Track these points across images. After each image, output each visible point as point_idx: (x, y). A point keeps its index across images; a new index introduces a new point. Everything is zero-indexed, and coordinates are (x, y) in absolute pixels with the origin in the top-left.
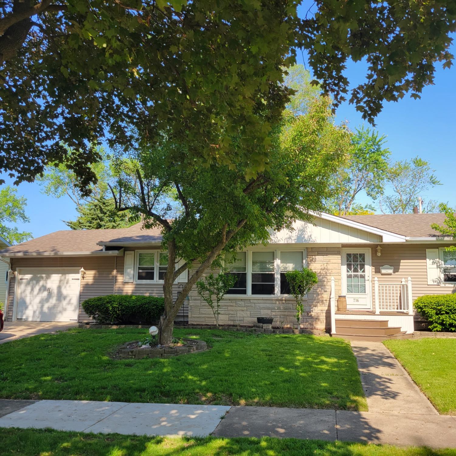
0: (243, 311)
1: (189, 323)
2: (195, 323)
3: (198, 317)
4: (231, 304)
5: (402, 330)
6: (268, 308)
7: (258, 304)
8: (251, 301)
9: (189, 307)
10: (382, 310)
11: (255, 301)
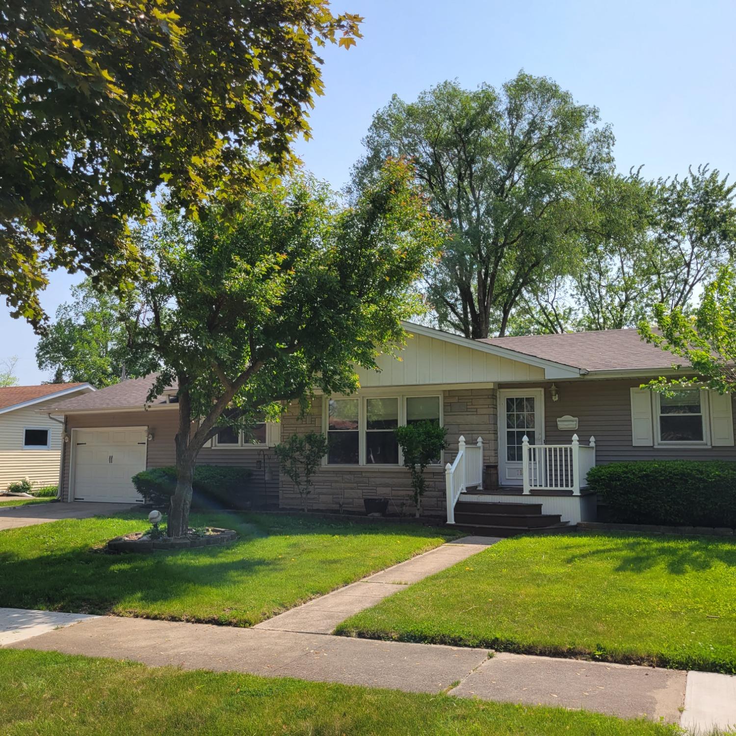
0: (352, 489)
1: (280, 507)
2: (288, 507)
3: (292, 498)
4: (336, 479)
5: (563, 520)
6: (386, 485)
7: (373, 479)
8: (364, 474)
9: (280, 483)
10: (533, 488)
11: (368, 475)
